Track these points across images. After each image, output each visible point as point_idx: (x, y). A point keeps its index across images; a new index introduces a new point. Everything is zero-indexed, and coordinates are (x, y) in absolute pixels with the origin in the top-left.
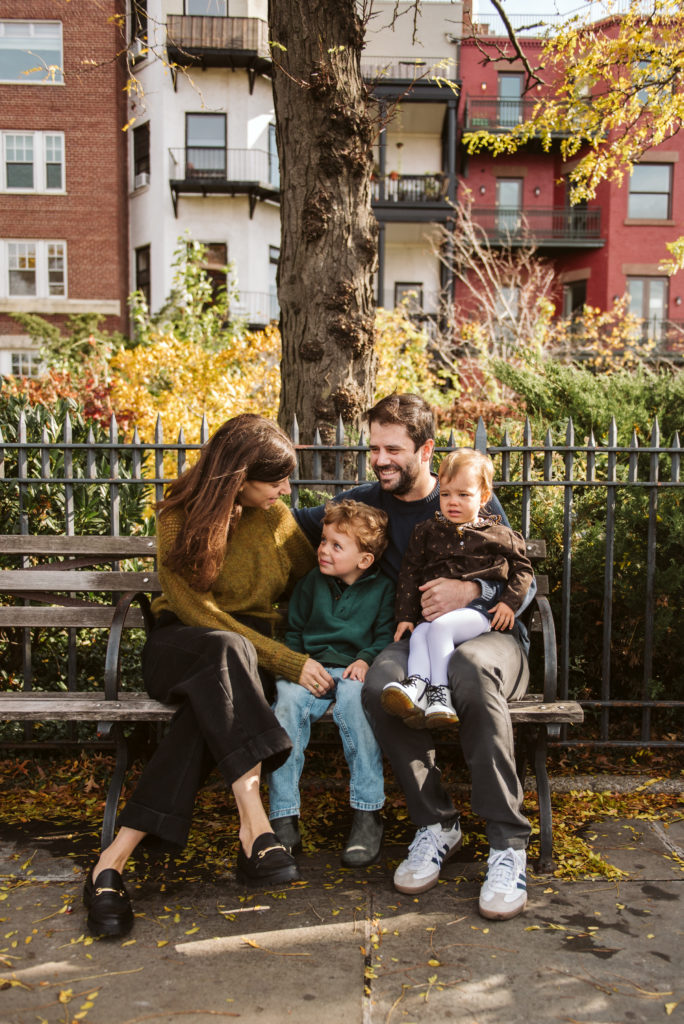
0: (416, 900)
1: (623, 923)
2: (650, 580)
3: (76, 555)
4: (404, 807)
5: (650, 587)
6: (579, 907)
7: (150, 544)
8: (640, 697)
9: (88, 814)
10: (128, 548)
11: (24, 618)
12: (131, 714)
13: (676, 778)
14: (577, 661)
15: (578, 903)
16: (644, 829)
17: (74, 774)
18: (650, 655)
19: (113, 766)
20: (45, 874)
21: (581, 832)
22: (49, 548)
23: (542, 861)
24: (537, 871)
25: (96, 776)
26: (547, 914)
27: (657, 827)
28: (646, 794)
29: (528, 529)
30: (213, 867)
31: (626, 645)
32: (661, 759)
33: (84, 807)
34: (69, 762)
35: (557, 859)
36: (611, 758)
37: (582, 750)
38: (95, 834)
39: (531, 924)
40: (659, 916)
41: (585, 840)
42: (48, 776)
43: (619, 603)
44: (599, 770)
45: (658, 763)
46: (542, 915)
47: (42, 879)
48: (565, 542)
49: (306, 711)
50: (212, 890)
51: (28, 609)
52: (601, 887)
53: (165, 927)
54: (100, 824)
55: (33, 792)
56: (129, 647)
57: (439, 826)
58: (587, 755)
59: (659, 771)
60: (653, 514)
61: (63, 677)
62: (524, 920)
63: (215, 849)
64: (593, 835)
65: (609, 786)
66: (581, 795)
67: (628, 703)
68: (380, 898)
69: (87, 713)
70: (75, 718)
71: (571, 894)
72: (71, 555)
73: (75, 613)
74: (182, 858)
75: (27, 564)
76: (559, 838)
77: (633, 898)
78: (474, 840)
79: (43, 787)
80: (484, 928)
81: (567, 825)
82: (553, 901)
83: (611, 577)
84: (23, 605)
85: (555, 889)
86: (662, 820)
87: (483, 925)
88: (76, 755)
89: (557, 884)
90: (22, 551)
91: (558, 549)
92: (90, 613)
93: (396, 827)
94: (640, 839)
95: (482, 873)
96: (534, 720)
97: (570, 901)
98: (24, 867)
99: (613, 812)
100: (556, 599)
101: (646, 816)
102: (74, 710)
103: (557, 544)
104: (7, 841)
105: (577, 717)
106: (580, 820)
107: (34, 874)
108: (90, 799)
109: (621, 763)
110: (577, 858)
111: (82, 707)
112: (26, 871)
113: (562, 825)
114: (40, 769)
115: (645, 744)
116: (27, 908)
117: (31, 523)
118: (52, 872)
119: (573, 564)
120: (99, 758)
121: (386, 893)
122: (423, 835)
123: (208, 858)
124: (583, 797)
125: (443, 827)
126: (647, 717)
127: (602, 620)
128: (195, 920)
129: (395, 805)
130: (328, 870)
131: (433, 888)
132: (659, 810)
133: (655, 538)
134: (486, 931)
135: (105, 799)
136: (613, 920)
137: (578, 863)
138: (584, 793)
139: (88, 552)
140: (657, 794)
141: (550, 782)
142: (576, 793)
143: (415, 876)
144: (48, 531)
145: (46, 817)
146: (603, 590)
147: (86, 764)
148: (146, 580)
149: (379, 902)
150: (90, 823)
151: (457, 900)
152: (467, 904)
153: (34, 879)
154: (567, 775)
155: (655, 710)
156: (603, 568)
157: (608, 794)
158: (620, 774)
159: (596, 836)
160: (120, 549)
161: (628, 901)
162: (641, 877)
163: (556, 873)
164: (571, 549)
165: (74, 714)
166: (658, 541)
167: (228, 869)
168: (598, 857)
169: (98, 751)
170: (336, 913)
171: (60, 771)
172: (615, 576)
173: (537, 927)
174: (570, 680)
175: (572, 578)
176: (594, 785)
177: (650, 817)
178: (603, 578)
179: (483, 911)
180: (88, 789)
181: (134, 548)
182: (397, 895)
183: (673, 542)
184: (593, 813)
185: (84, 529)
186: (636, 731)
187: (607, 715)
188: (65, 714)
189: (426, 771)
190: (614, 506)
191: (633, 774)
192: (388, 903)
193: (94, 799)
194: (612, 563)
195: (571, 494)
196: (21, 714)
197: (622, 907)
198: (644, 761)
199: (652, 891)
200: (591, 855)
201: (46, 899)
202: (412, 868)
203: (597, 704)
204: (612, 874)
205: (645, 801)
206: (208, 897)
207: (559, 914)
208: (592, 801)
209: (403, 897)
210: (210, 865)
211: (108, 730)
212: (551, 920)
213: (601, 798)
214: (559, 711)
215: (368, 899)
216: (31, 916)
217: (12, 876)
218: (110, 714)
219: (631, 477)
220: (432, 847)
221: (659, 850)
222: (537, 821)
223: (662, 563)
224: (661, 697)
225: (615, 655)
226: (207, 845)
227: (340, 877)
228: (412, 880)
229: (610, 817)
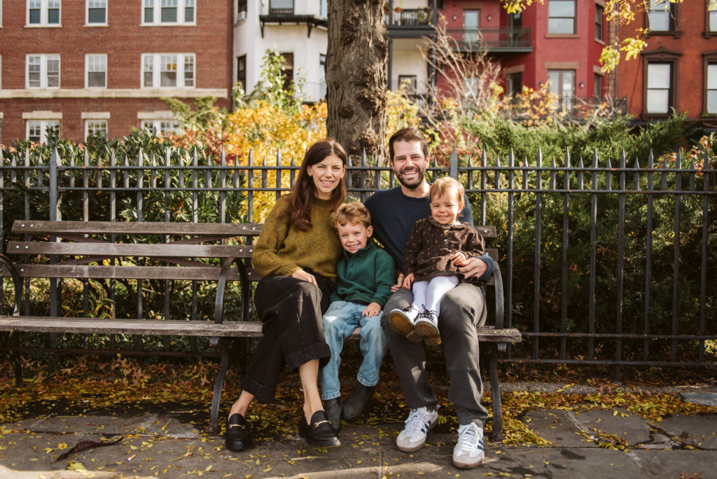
0: (412, 456)
1: (548, 473)
2: (565, 253)
3: (199, 235)
4: (404, 400)
5: (565, 258)
6: (519, 463)
7: (244, 228)
8: (559, 331)
9: (202, 399)
10: (231, 230)
11: (166, 274)
12: (231, 332)
13: (584, 384)
14: (517, 307)
15: (518, 460)
16: (563, 416)
17: (194, 374)
18: (565, 303)
19: (218, 370)
20: (176, 433)
21: (520, 417)
22: (183, 231)
23: (494, 434)
24: (491, 440)
25: (207, 375)
26: (498, 466)
27: (571, 415)
28: (564, 394)
29: (484, 220)
30: (281, 432)
31: (550, 297)
32: (573, 372)
33: (200, 394)
34: (191, 366)
35: (504, 432)
36: (540, 371)
37: (521, 365)
38: (207, 410)
39: (487, 472)
40: (572, 469)
41: (523, 422)
42: (178, 375)
43: (544, 269)
44: (532, 379)
45: (571, 375)
46: (494, 466)
47: (173, 436)
48: (509, 229)
49: (341, 332)
50: (280, 446)
51: (168, 268)
52: (533, 451)
53: (250, 467)
54: (210, 405)
55: (168, 385)
56: (229, 298)
57: (425, 408)
58: (524, 369)
59: (572, 379)
60: (567, 210)
61: (188, 316)
62: (482, 469)
63: (282, 422)
64: (528, 419)
65: (539, 389)
66: (520, 394)
67: (552, 334)
68: (388, 454)
69: (204, 331)
70: (196, 334)
71: (513, 454)
72: (196, 235)
73: (197, 271)
74: (261, 427)
75: (168, 241)
76: (506, 420)
77: (555, 458)
78: (450, 420)
79: (175, 382)
80: (456, 473)
81: (511, 412)
82: (502, 459)
83: (539, 251)
84: (165, 266)
85: (503, 451)
86: (574, 410)
87: (456, 472)
88: (196, 362)
89: (504, 448)
90: (166, 232)
91: (504, 233)
92: (206, 271)
93: (399, 411)
94: (559, 421)
95: (454, 440)
96: (489, 340)
97: (513, 459)
98: (163, 429)
99: (541, 405)
100: (504, 265)
101: (564, 408)
102: (196, 329)
103: (503, 230)
104: (152, 413)
105: (517, 338)
106: (520, 409)
107: (169, 433)
108: (204, 390)
109: (548, 374)
110: (518, 432)
111: (200, 327)
112: (164, 432)
113: (508, 413)
114: (173, 371)
115: (563, 362)
116: (164, 453)
117: (171, 216)
118: (180, 433)
119: (514, 243)
120: (210, 364)
121: (392, 451)
122: (415, 414)
123: (277, 427)
124: (521, 396)
125: (428, 410)
126: (564, 344)
127: (534, 280)
128: (269, 463)
129: (398, 398)
130: (355, 436)
131: (422, 449)
132: (573, 404)
133: (567, 225)
134: (457, 475)
135: (213, 390)
136: (542, 471)
137: (518, 436)
138: (523, 393)
139: (205, 233)
140: (571, 394)
141: (500, 385)
142: (517, 393)
143: (411, 440)
144: (181, 220)
145: (176, 400)
146: (534, 260)
147: (202, 368)
148: (241, 251)
149: (387, 456)
150: (204, 404)
151: (438, 456)
152: (445, 459)
153: (169, 436)
154: (511, 382)
155: (569, 340)
156: (534, 246)
157: (538, 393)
158: (546, 381)
159: (530, 420)
160: (225, 231)
161: (552, 460)
162: (560, 445)
163: (504, 441)
164: (512, 233)
165: (195, 331)
166: (570, 229)
167: (290, 434)
168: (531, 432)
169: (209, 360)
170: (359, 462)
171: (186, 372)
172: (542, 251)
173: (491, 474)
174: (513, 320)
175: (513, 252)
176: (529, 388)
177: (566, 408)
178: (534, 252)
179: (456, 463)
180: (202, 384)
181: (234, 230)
182: (399, 452)
183: (580, 228)
184: (528, 406)
185: (203, 219)
186: (557, 353)
187: (537, 342)
188: (190, 331)
189: (420, 372)
190: (540, 205)
191: (555, 382)
192: (393, 457)
193: (207, 390)
194: (540, 243)
195: (512, 198)
196: (163, 331)
197: (547, 463)
198: (562, 373)
199: (567, 453)
200: (527, 431)
201: (176, 447)
202: (408, 435)
203: (530, 334)
204: (541, 443)
205: (563, 399)
206: (277, 450)
207: (506, 466)
208: (527, 398)
209: (402, 454)
210: (279, 431)
211: (216, 342)
212: (500, 470)
213: (534, 396)
214: (505, 335)
215: (380, 454)
216: (167, 457)
217: (155, 433)
218: (218, 332)
219: (551, 186)
220: (421, 422)
221: (573, 429)
222: (491, 409)
223: (573, 242)
224: (573, 331)
225: (543, 303)
226: (277, 419)
227: (362, 440)
228: (409, 443)
229: (539, 408)
